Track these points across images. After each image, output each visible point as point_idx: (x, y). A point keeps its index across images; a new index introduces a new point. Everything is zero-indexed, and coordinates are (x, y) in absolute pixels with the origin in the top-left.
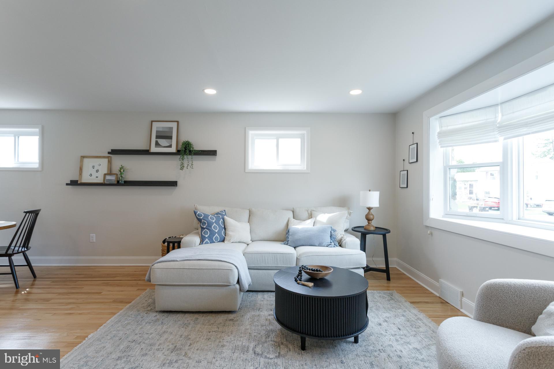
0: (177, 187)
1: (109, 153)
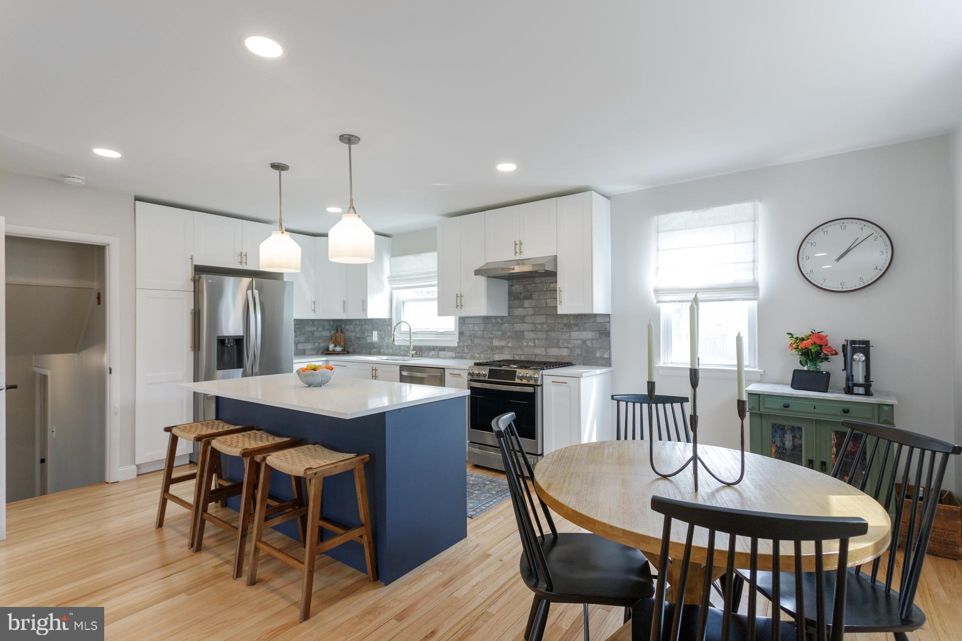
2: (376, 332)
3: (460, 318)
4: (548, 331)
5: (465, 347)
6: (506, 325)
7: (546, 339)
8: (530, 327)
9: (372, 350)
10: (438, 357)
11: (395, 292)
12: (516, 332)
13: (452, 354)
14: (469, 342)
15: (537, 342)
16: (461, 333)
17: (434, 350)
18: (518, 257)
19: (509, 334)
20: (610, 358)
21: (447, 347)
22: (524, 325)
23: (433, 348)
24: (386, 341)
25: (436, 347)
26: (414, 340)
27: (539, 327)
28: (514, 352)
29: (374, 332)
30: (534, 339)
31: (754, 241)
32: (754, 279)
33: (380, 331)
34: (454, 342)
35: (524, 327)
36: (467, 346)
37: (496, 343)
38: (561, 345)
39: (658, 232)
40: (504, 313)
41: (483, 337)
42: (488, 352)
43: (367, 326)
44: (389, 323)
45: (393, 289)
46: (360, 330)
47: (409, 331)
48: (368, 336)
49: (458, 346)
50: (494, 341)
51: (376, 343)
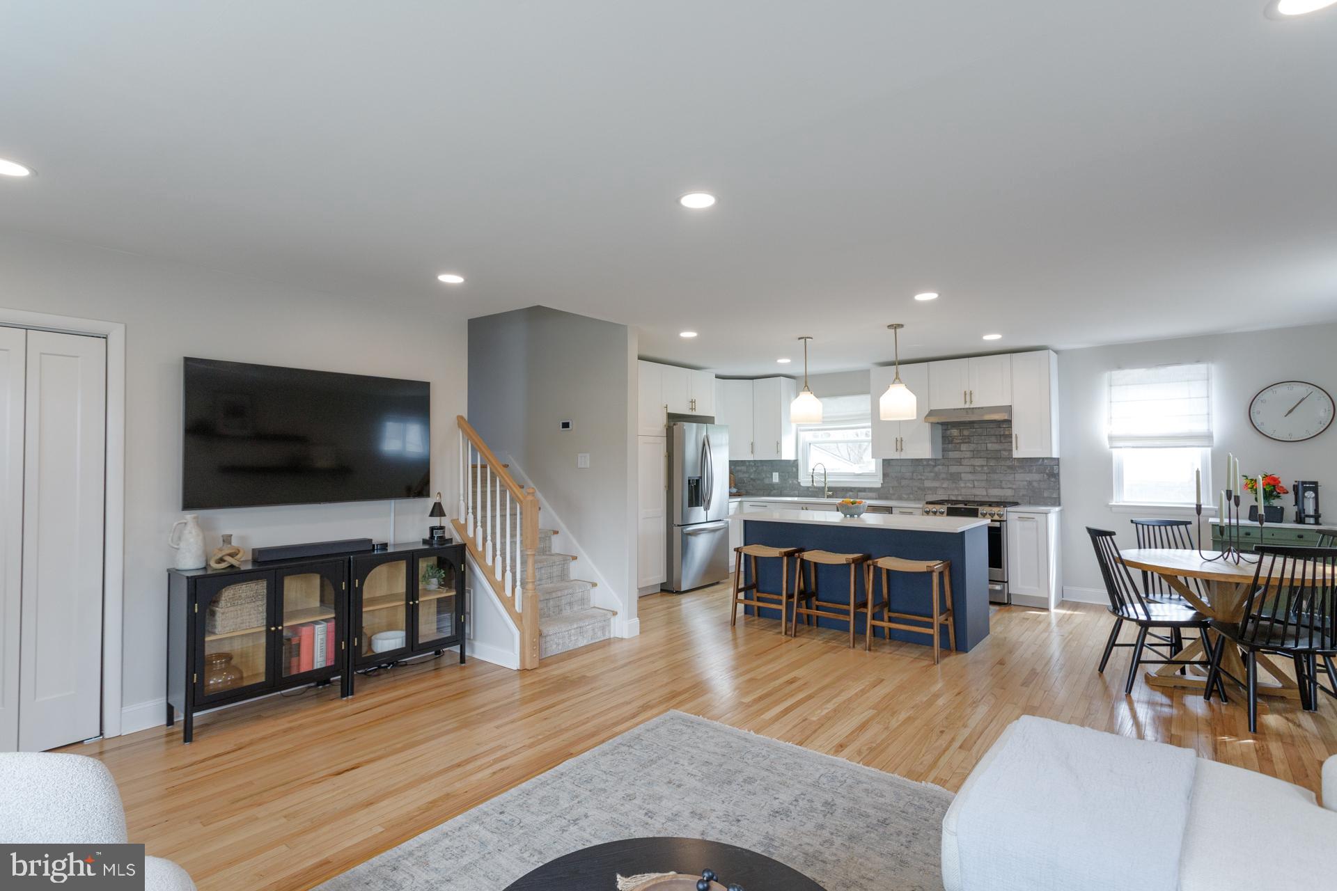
2: (777, 473)
3: (884, 460)
4: (989, 473)
5: (891, 488)
6: (940, 467)
7: (987, 480)
8: (968, 469)
9: (771, 490)
11: (802, 434)
12: (952, 474)
13: (875, 495)
14: (896, 484)
15: (976, 483)
16: (885, 475)
17: (852, 491)
18: (967, 406)
19: (943, 476)
20: (1059, 498)
21: (868, 488)
22: (961, 467)
23: (851, 489)
24: (791, 482)
25: (854, 488)
26: (828, 482)
27: (979, 469)
28: (949, 492)
29: (774, 474)
30: (973, 481)
31: (1208, 397)
32: (1209, 430)
33: (783, 472)
34: (877, 482)
35: (961, 469)
36: (893, 487)
37: (928, 484)
38: (1004, 486)
39: (1111, 386)
40: (940, 456)
41: (912, 479)
43: (764, 467)
44: (794, 464)
45: (801, 430)
46: (756, 471)
47: (823, 472)
48: (767, 477)
49: (882, 487)
50: (925, 481)
51: (777, 484)
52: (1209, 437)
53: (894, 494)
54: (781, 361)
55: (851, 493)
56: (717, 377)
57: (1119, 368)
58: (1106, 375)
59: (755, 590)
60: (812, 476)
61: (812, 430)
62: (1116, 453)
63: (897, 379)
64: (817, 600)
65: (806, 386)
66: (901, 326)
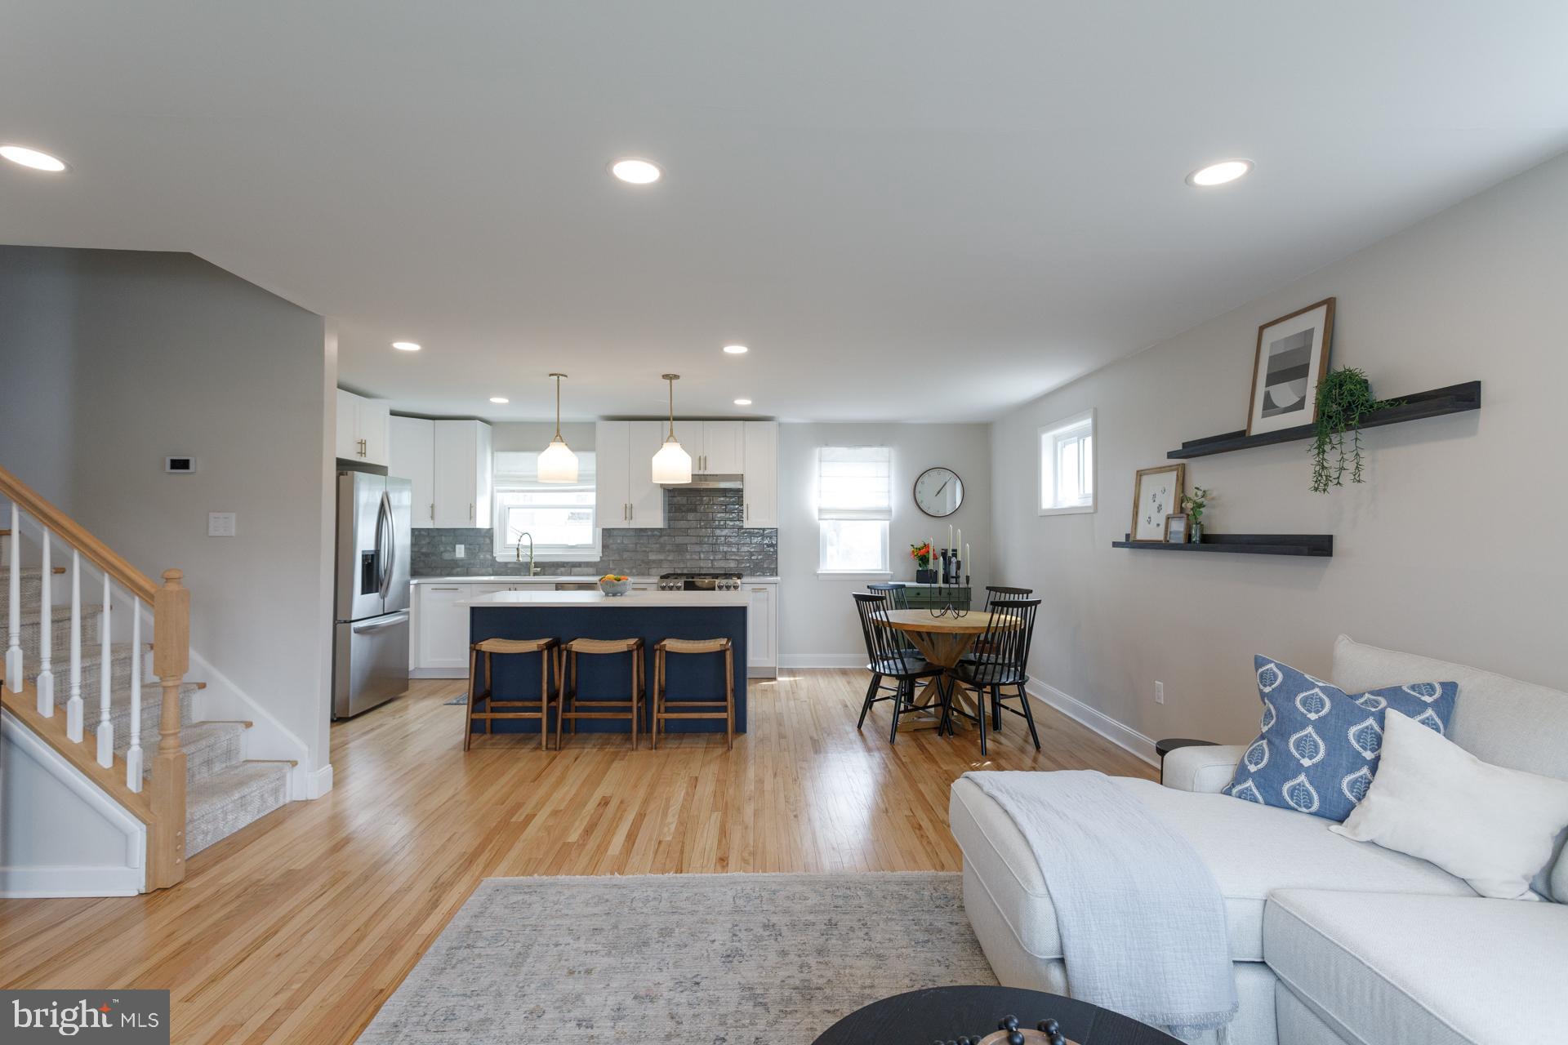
0: (1333, 559)
1: (1171, 455)
2: (463, 546)
3: (603, 529)
5: (611, 562)
6: (666, 538)
8: (694, 540)
9: (453, 568)
10: (570, 574)
11: (499, 497)
12: (678, 545)
13: (591, 570)
14: (616, 557)
15: (701, 555)
16: (605, 547)
17: (564, 567)
18: (701, 472)
20: (777, 568)
21: (584, 563)
22: (687, 537)
23: (563, 565)
24: (482, 556)
25: (567, 563)
26: (537, 555)
28: (676, 565)
29: (457, 546)
31: (889, 477)
32: (888, 505)
33: (470, 544)
34: (595, 555)
35: (687, 540)
36: (613, 560)
37: (652, 557)
40: (666, 525)
41: (635, 551)
42: (643, 566)
43: (443, 537)
44: (489, 534)
45: (499, 491)
46: (429, 543)
47: (529, 544)
48: (445, 551)
49: (601, 560)
50: (650, 554)
51: (462, 560)
52: (890, 511)
53: (614, 569)
54: (495, 400)
55: (563, 569)
56: (393, 413)
57: (827, 445)
58: (817, 451)
59: (488, 700)
60: (518, 549)
61: (514, 491)
62: (824, 526)
63: (671, 437)
64: (577, 700)
65: (558, 434)
66: (676, 377)
